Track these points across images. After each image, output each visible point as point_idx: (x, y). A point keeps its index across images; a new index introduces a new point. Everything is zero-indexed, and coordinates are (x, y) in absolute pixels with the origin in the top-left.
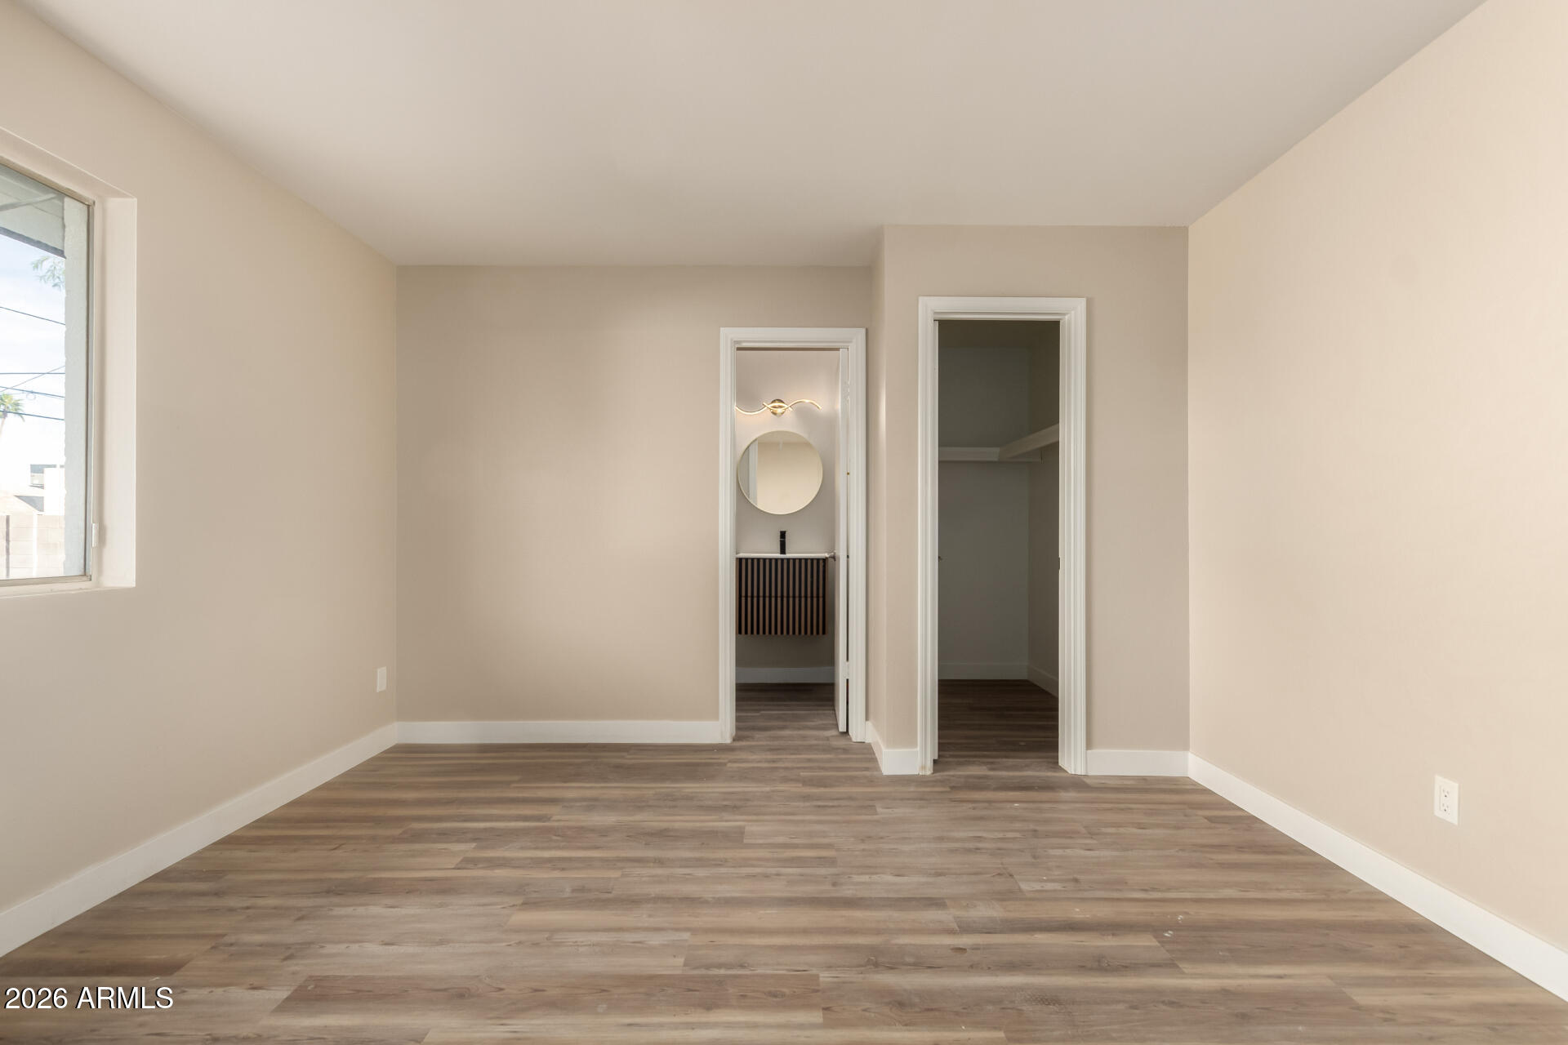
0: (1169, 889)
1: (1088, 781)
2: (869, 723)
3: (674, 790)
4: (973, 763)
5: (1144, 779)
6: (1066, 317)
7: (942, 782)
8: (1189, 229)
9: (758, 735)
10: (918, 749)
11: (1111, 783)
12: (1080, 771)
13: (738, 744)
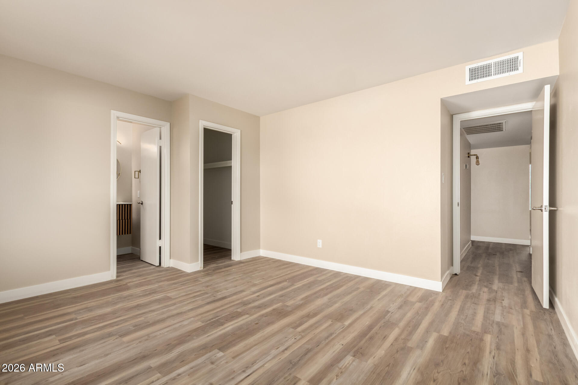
0: (280, 275)
1: (242, 261)
2: (171, 260)
3: (119, 296)
4: (210, 264)
5: (253, 258)
6: (235, 134)
7: (207, 270)
8: (261, 118)
9: (124, 274)
10: (199, 262)
11: (248, 260)
12: (239, 259)
13: (119, 278)
